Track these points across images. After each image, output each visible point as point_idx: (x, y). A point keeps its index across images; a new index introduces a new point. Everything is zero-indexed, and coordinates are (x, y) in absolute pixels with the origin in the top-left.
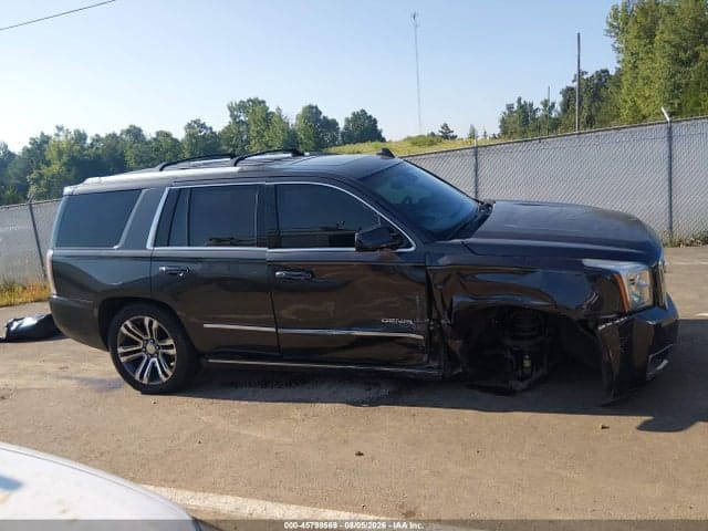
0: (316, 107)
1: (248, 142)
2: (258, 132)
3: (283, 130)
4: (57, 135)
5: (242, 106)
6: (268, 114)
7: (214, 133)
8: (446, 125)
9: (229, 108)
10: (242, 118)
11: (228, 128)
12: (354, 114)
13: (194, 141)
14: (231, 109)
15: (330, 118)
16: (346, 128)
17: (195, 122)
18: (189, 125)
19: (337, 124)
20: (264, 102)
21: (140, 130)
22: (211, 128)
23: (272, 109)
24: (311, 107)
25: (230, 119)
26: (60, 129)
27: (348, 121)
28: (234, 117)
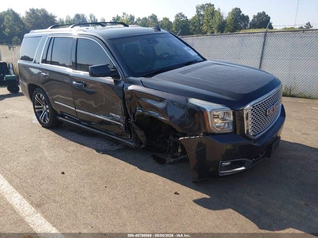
0: (239, 9)
1: (202, 25)
2: (207, 20)
3: (219, 20)
4: (123, 17)
5: (203, 7)
6: (214, 11)
7: (187, 20)
8: (309, 23)
10: (202, 13)
11: (194, 18)
12: (258, 13)
13: (178, 23)
14: (197, 8)
15: (245, 15)
16: (253, 20)
17: (180, 14)
18: (177, 15)
19: (249, 18)
20: (213, 5)
21: (156, 17)
22: (186, 17)
23: (216, 9)
24: (236, 9)
25: (196, 13)
26: (124, 14)
27: (255, 17)
28: (198, 12)
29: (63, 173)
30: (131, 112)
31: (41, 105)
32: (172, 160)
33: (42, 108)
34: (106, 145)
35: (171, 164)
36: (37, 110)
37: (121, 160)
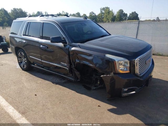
0: (122, 10)
1: (103, 18)
2: (106, 16)
3: (112, 15)
4: (62, 13)
5: (104, 9)
6: (109, 11)
7: (96, 15)
8: (158, 18)
9: (100, 9)
10: (103, 12)
11: (99, 14)
12: (132, 12)
13: (91, 17)
14: (101, 9)
15: (125, 13)
16: (129, 16)
17: (92, 12)
18: (91, 13)
19: (127, 15)
20: (109, 8)
21: (80, 13)
22: (95, 14)
23: (111, 10)
24: (121, 10)
25: (100, 12)
26: (63, 12)
27: (130, 14)
28: (101, 11)
29: (36, 95)
30: (73, 62)
31: (22, 58)
32: (94, 88)
33: (22, 60)
34: (58, 80)
35: (94, 90)
36: (19, 61)
37: (67, 88)
